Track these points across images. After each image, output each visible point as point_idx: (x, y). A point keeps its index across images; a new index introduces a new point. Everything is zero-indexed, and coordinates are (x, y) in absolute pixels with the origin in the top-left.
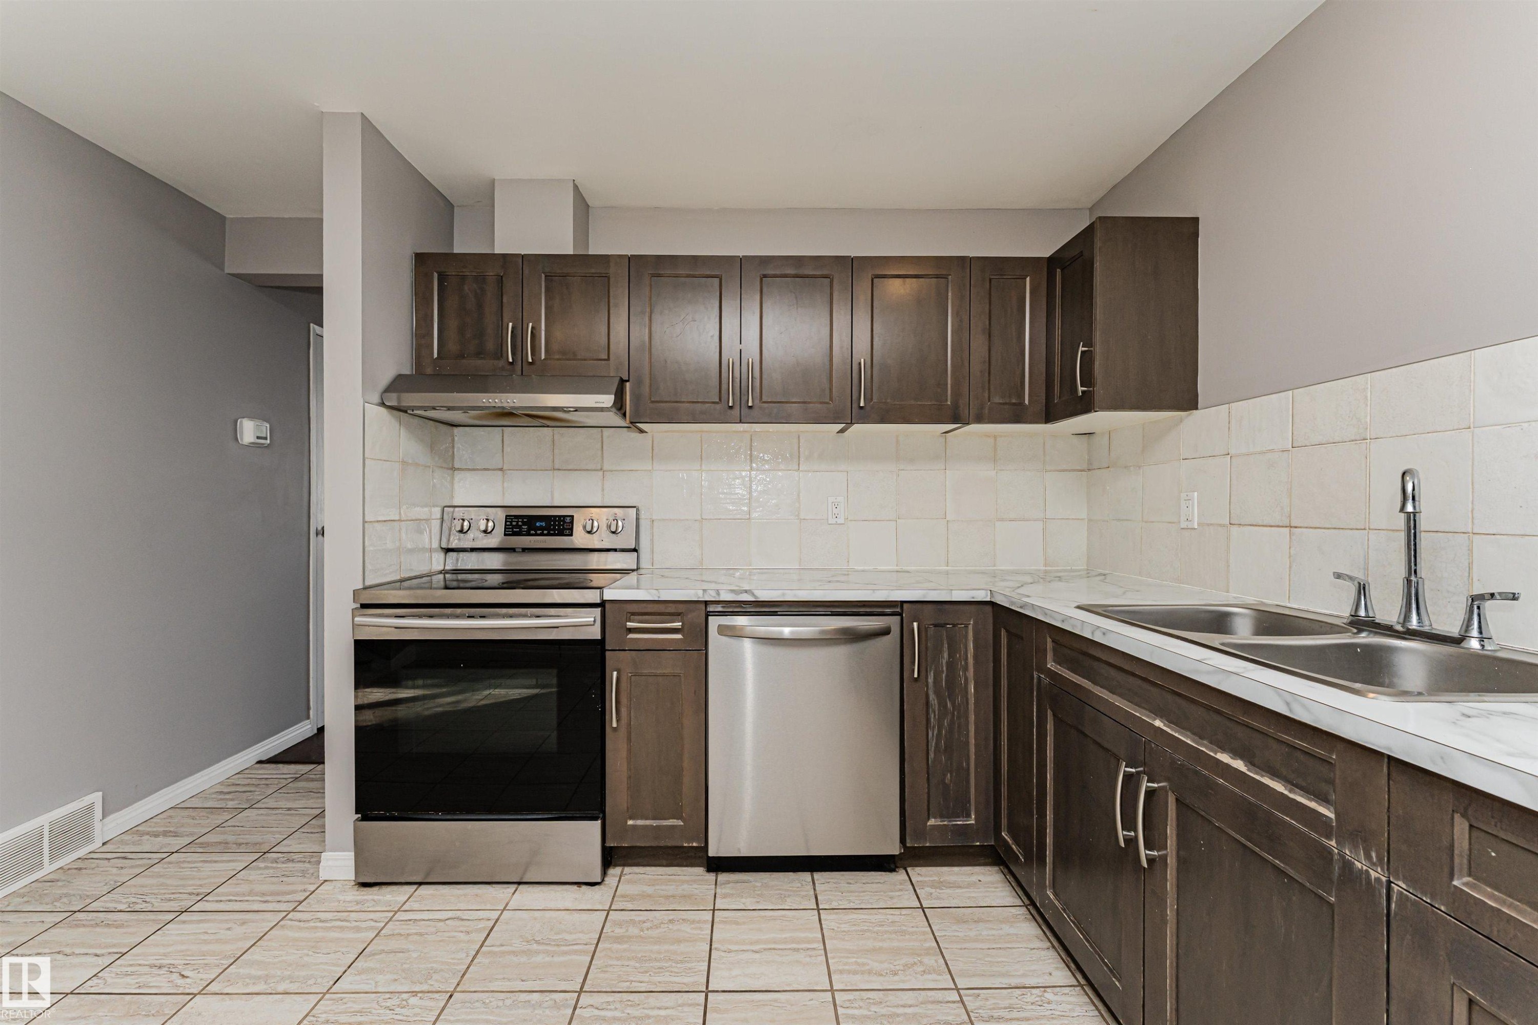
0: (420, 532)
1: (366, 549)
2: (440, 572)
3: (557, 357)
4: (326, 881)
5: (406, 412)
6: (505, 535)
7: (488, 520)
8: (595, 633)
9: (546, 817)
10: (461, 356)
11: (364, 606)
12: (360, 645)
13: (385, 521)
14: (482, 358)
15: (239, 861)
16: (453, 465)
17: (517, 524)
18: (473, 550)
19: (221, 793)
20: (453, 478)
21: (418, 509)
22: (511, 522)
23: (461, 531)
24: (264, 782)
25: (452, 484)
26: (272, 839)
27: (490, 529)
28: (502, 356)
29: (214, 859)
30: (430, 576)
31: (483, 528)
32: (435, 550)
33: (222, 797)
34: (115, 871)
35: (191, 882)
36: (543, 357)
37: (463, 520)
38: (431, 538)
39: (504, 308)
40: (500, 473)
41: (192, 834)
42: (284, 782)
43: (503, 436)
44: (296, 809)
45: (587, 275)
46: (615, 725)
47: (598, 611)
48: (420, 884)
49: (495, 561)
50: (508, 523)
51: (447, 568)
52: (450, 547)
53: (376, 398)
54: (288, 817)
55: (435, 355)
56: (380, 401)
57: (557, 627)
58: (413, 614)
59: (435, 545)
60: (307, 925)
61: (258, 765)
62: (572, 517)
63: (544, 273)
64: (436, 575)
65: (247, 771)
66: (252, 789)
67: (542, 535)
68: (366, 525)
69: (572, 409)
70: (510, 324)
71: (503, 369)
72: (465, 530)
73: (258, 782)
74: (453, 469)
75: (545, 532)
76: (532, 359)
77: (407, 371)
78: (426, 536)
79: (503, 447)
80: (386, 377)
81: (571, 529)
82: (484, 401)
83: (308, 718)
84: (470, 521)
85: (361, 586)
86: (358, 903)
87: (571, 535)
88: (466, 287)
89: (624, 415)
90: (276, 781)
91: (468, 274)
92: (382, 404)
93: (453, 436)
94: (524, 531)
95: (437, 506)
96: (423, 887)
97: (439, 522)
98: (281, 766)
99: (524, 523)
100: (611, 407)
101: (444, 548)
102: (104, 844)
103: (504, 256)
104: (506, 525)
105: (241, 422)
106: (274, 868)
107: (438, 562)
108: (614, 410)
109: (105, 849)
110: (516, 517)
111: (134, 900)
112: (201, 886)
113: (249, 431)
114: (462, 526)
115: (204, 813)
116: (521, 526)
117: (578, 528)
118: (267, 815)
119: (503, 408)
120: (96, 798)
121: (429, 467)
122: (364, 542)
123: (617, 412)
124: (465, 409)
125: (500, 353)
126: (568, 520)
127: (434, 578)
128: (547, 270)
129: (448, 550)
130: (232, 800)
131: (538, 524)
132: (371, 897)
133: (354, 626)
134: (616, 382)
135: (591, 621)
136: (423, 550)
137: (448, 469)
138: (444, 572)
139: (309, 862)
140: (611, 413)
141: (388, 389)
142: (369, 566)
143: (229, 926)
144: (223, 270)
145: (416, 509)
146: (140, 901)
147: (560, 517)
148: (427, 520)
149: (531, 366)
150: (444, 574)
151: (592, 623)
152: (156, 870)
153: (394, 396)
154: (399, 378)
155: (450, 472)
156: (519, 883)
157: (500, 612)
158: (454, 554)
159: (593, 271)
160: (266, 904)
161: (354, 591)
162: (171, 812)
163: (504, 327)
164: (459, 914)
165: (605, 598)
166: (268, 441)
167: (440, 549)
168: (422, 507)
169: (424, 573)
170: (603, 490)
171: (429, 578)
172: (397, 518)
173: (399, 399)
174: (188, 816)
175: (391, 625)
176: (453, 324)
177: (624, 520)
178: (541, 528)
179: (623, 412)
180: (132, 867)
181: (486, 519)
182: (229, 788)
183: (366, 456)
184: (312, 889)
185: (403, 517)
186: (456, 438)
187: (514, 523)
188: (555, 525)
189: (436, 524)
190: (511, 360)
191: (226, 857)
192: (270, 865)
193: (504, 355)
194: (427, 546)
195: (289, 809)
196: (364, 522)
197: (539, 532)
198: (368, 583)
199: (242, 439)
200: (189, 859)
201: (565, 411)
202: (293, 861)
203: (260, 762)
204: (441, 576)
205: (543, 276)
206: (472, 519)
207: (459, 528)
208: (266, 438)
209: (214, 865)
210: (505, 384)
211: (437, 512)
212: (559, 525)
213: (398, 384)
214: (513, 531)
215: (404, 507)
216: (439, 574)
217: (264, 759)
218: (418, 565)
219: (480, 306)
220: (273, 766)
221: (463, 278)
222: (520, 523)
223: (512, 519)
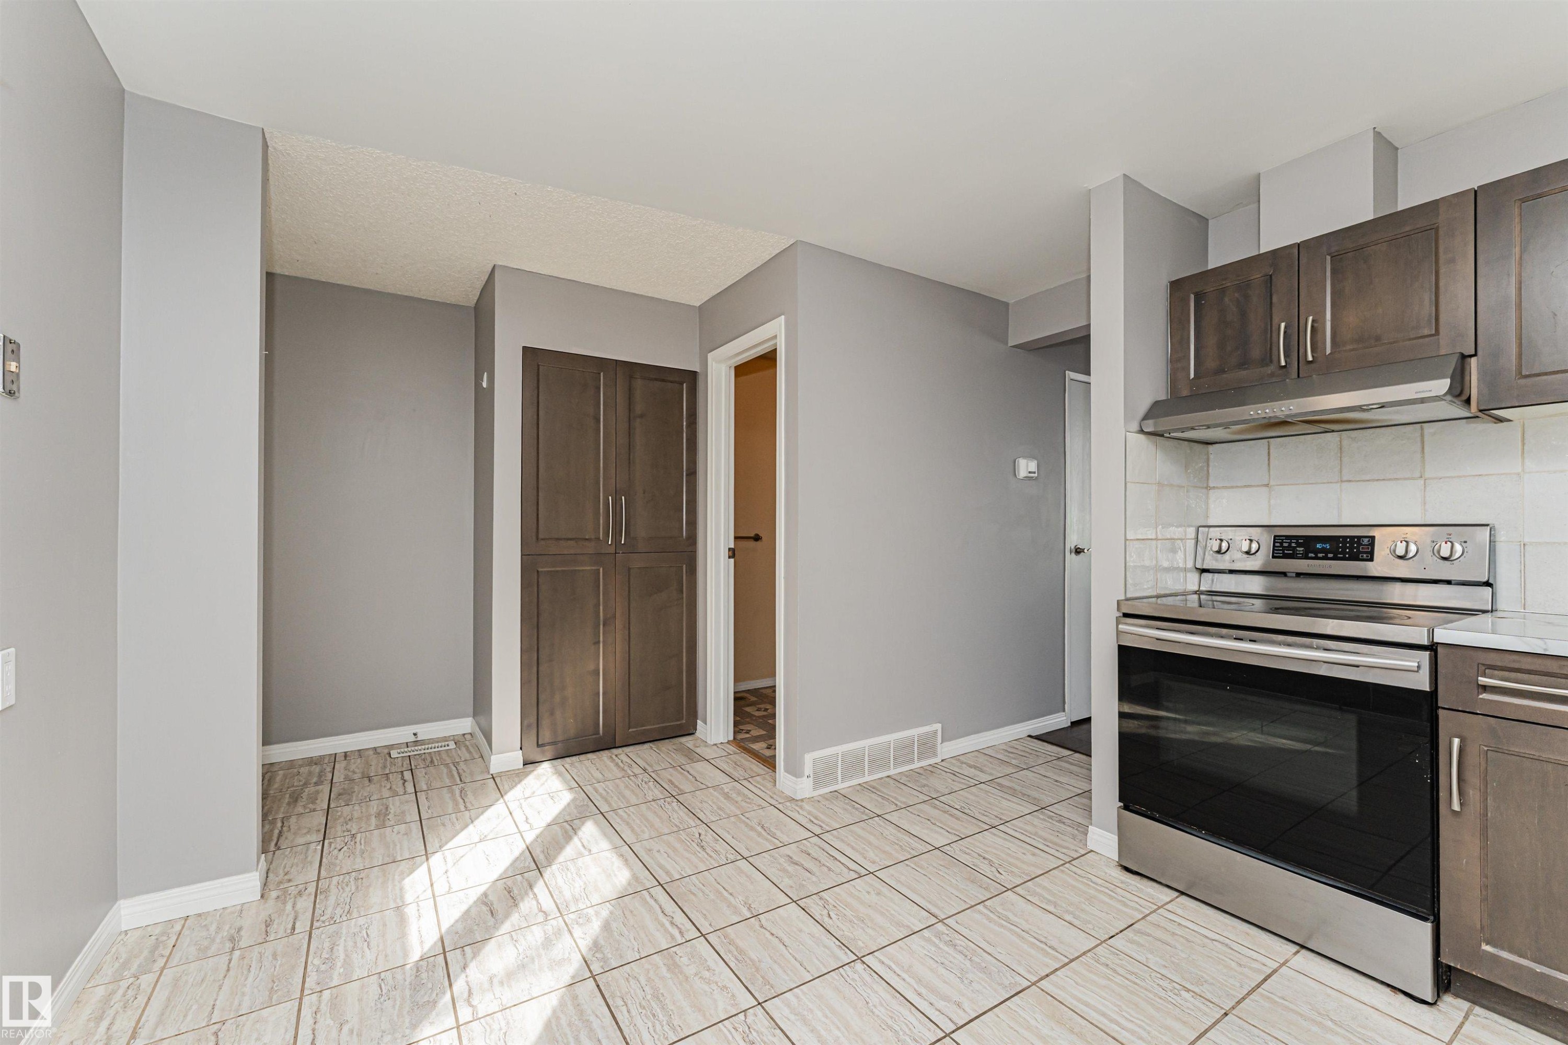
0: (1174, 551)
1: (1127, 564)
2: (1195, 592)
3: (1348, 347)
4: (1092, 851)
5: (1162, 436)
6: (1274, 557)
7: (1251, 541)
8: (1422, 682)
9: (1340, 886)
10: (1220, 371)
11: (1126, 615)
12: (1124, 651)
13: (1143, 539)
14: (1246, 369)
15: (1027, 808)
16: (1208, 485)
17: (1290, 545)
18: (1232, 572)
19: (1007, 751)
20: (1207, 498)
21: (1172, 529)
22: (1281, 543)
23: (1219, 552)
24: (1034, 753)
25: (1207, 504)
26: (1048, 800)
27: (1253, 551)
28: (1271, 361)
29: (1008, 798)
30: (1185, 595)
31: (1245, 548)
32: (1190, 571)
33: (1007, 754)
34: (950, 781)
35: (996, 809)
36: (1328, 351)
37: (1221, 540)
38: (1184, 558)
39: (1273, 309)
40: (1265, 489)
41: (991, 774)
42: (1050, 759)
43: (1269, 449)
44: (1061, 783)
45: (1398, 236)
46: (1456, 807)
47: (1426, 655)
48: (1182, 893)
49: (1255, 585)
50: (1277, 544)
51: (1202, 588)
52: (1205, 567)
53: (1135, 426)
54: (1058, 788)
55: (1192, 376)
56: (1139, 429)
57: (1358, 666)
58: (1174, 629)
59: (1190, 564)
60: (1081, 879)
61: (1029, 739)
62: (1373, 538)
63: (1328, 254)
64: (1190, 594)
65: (1022, 740)
66: (1028, 755)
67: (1326, 558)
68: (1127, 542)
69: (1375, 406)
70: (1283, 325)
71: (1272, 375)
72: (1223, 551)
73: (1031, 751)
74: (1208, 488)
75: (1330, 555)
76: (1313, 357)
77: (1163, 397)
78: (1180, 555)
79: (1269, 460)
80: (1143, 406)
81: (1371, 553)
82: (1252, 413)
83: (1064, 711)
84: (1230, 541)
85: (1123, 598)
86: (1122, 882)
87: (1371, 560)
88: (1226, 299)
89: (1468, 401)
90: (1044, 755)
91: (1229, 284)
92: (1141, 431)
93: (1208, 454)
94: (1300, 554)
95: (1192, 526)
96: (1184, 897)
97: (1193, 542)
98: (1045, 744)
99: (1299, 545)
100: (1445, 395)
101: (1199, 569)
102: (942, 761)
103: (1274, 252)
104: (1274, 546)
105: (1018, 461)
106: (1050, 823)
107: (1192, 582)
108: (1449, 398)
109: (943, 764)
110: (1287, 537)
111: (964, 805)
112: (1002, 814)
113: (1026, 467)
114: (1220, 547)
115: (996, 762)
116: (1295, 547)
117: (1381, 552)
118: (1040, 779)
119: (1276, 417)
120: (938, 727)
121: (1184, 487)
122: (1125, 558)
123: (1454, 400)
124: (1226, 426)
125: (1269, 357)
126: (1366, 541)
127: (1189, 597)
128: (1333, 249)
129: (1204, 571)
130: (1014, 759)
131: (1319, 546)
132: (1136, 884)
133: (1119, 633)
134: (1453, 362)
135: (1415, 667)
136: (1178, 569)
137: (1202, 488)
138: (1198, 593)
139: (1077, 829)
140: (1443, 402)
141: (1146, 417)
142: (1130, 581)
143: (1025, 852)
144: (1007, 344)
145: (1171, 529)
146: (967, 808)
147: (1352, 538)
148: (1181, 539)
149: (1313, 365)
150: (1199, 594)
151: (1416, 669)
152: (973, 790)
153: (1151, 422)
154: (1156, 404)
155: (1204, 491)
156: (1303, 947)
157: (1274, 638)
158: (1210, 575)
159: (1408, 228)
160: (1047, 847)
161: (1118, 601)
162: (976, 753)
163: (1274, 328)
164: (1227, 941)
165: (1435, 641)
166: (1036, 475)
167: (1195, 570)
168: (1177, 527)
169: (1179, 591)
170: (1425, 503)
171: (1184, 597)
172: (1154, 537)
173: (1155, 425)
174: (987, 761)
175: (1153, 636)
176: (1211, 341)
177: (1465, 542)
178: (1323, 550)
179: (1464, 397)
180: (960, 782)
181: (1249, 539)
182: (1010, 748)
183: (1127, 480)
184: (1083, 853)
185: (1160, 537)
186: (1211, 457)
187: (1285, 545)
188: (1344, 548)
189: (1191, 544)
190: (1283, 363)
191: (1015, 799)
192: (1047, 819)
193: (1275, 358)
194: (1181, 565)
195: (1056, 781)
196: (1126, 540)
197: (1320, 555)
198: (1129, 595)
199: (1019, 474)
200: (992, 792)
201: (1364, 410)
202: (1064, 823)
203: (1029, 736)
204: (1196, 597)
205: (1328, 258)
206: (1231, 539)
207: (1216, 548)
208: (1034, 473)
209: (1008, 802)
210: (1278, 391)
211: (1191, 532)
212: (1351, 548)
213: (1156, 410)
214: (1283, 553)
215: (1160, 527)
216: (1193, 594)
217: (1033, 735)
218: (1171, 583)
219: (1243, 314)
220: (1040, 742)
221: (1223, 291)
222: (1293, 545)
223: (1282, 540)
